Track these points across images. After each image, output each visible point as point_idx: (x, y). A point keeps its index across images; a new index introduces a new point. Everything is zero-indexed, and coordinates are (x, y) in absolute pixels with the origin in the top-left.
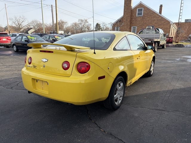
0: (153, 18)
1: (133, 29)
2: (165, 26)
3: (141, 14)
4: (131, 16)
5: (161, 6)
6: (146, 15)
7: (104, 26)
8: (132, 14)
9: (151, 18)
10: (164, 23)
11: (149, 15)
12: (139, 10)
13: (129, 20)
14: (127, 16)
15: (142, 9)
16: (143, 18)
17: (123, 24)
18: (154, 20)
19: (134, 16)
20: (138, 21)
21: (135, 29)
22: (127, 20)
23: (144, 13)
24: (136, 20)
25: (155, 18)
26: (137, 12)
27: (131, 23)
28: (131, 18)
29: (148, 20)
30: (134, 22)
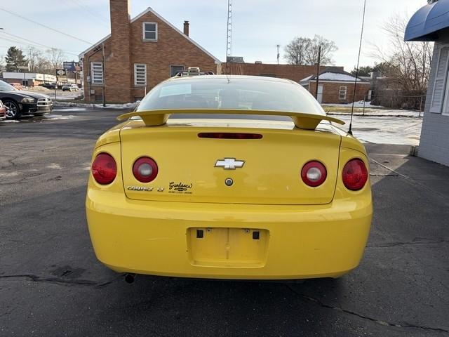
0: (182, 48)
1: (138, 70)
2: (206, 67)
3: (153, 36)
4: (131, 37)
5: (186, 24)
6: (164, 40)
7: (34, 55)
8: (131, 34)
9: (177, 48)
10: (205, 60)
11: (170, 41)
12: (148, 27)
13: (126, 47)
14: (121, 37)
15: (155, 25)
16: (159, 45)
17: (112, 55)
18: (183, 54)
19: (139, 40)
20: (148, 52)
21: (144, 70)
22: (121, 47)
23: (161, 35)
24: (143, 49)
25: (184, 49)
26: (144, 31)
27: (132, 55)
28: (131, 44)
29: (170, 52)
30: (139, 53)
